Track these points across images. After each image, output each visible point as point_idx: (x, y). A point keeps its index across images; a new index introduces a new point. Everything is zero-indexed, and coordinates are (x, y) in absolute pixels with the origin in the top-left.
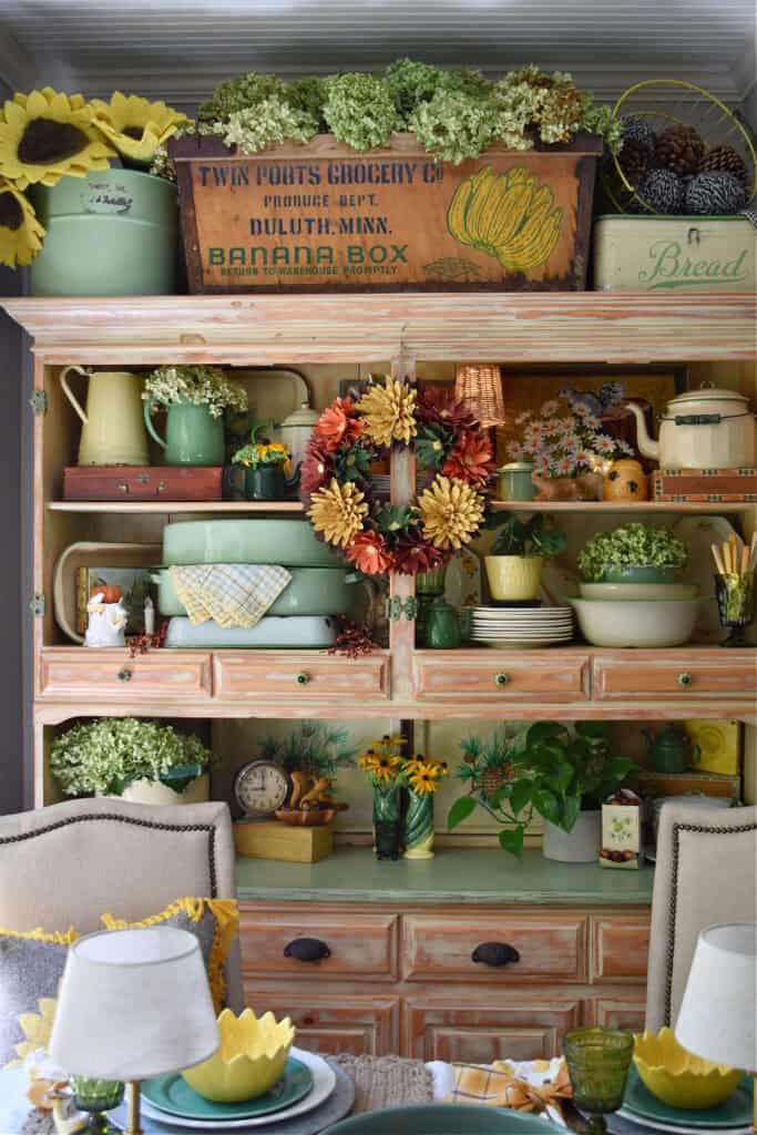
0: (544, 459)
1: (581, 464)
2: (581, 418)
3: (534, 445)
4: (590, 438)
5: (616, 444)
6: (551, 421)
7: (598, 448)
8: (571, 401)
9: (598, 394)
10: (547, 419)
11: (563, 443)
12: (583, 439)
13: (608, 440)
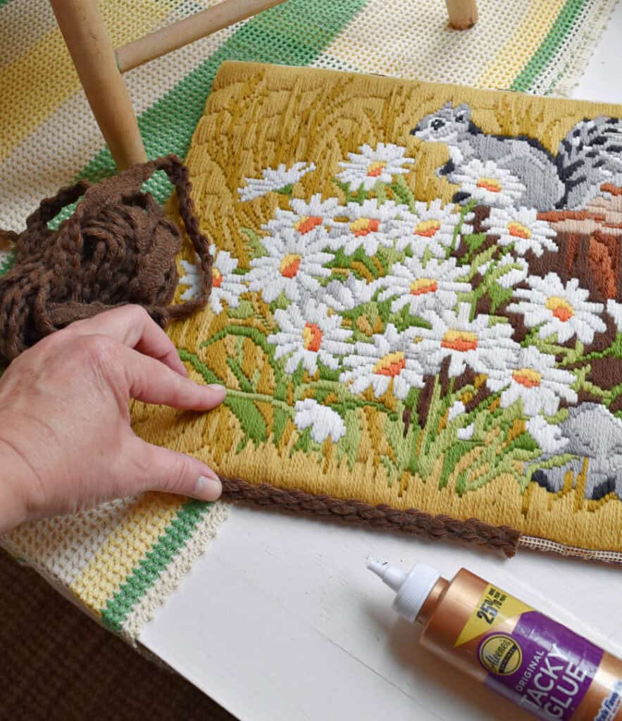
0: (315, 329)
1: (456, 369)
2: (482, 212)
3: (289, 273)
4: (507, 280)
5: (606, 317)
6: (370, 205)
7: (530, 321)
8: (456, 156)
9: (557, 147)
10: (359, 197)
11: (399, 280)
12: (476, 280)
13: (575, 294)
